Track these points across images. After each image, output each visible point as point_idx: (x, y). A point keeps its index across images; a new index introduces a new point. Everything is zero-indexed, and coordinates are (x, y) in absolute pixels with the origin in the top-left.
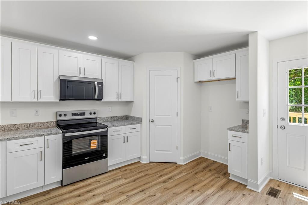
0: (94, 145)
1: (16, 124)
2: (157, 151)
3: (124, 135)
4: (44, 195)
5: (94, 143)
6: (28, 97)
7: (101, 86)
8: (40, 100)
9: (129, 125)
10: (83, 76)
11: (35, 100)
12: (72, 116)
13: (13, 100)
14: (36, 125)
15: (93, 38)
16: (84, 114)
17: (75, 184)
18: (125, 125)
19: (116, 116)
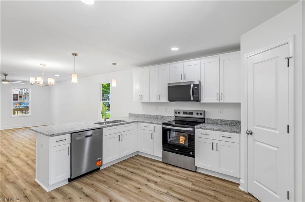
0: (182, 140)
1: (157, 116)
2: (256, 181)
3: (213, 141)
4: (152, 161)
5: (182, 139)
6: (154, 100)
7: (196, 87)
8: (160, 101)
9: (219, 130)
10: (184, 81)
11: (158, 101)
12: (183, 114)
13: (150, 101)
14: (165, 118)
15: (175, 49)
16: (191, 113)
17: (168, 165)
18: (213, 130)
19: (228, 120)
